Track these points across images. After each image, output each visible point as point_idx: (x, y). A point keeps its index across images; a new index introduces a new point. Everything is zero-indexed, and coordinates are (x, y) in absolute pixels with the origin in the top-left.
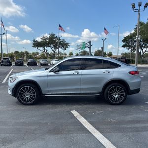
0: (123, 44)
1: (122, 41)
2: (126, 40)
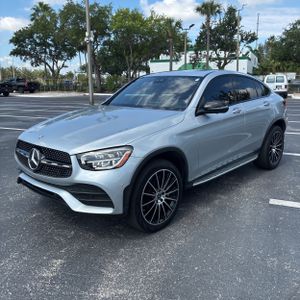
2: (19, 39)
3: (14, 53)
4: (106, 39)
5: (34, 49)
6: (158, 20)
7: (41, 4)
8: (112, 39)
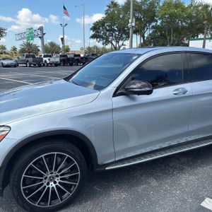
0: (92, 33)
1: (91, 29)
2: (96, 27)
3: (93, 37)
4: (154, 24)
5: (105, 34)
6: (197, 7)
7: (112, 3)
8: (158, 24)
